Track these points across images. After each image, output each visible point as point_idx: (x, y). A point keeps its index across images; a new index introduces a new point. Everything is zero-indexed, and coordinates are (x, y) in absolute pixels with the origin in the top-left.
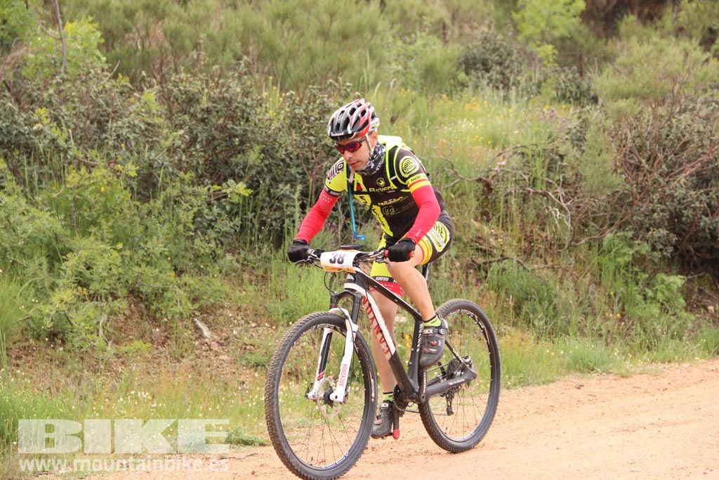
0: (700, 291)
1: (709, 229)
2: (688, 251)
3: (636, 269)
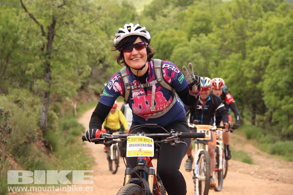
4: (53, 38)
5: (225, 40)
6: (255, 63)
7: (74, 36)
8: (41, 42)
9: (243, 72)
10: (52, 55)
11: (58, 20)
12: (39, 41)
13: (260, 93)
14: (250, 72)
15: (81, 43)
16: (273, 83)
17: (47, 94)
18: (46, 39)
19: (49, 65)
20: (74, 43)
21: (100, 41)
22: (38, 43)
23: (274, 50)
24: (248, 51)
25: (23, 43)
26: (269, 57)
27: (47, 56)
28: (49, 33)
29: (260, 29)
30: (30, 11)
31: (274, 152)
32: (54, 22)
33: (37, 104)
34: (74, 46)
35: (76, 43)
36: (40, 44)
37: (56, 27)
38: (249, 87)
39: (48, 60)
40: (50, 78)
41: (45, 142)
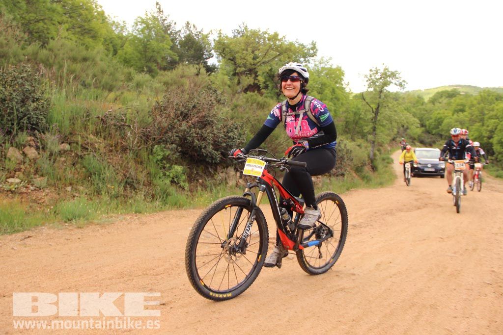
0: (197, 173)
1: (199, 146)
2: (194, 155)
3: (164, 162)
4: (378, 114)
5: (473, 116)
6: (489, 128)
7: (388, 113)
8: (371, 116)
9: (482, 133)
10: (377, 122)
11: (381, 105)
12: (370, 116)
13: (491, 144)
14: (486, 133)
15: (392, 117)
16: (499, 139)
17: (374, 142)
18: (374, 114)
19: (375, 128)
23: (501, 121)
24: (485, 122)
25: (363, 116)
26: (498, 125)
27: (375, 123)
28: (376, 111)
29: (493, 110)
30: (367, 101)
31: (497, 177)
32: (379, 106)
33: (369, 147)
35: (389, 117)
37: (379, 109)
38: (486, 141)
39: (375, 125)
40: (376, 134)
41: (372, 166)
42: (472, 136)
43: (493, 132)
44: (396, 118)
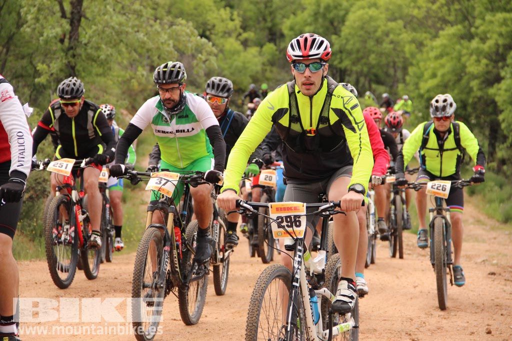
4: (79, 21)
7: (116, 19)
8: (58, 30)
10: (79, 51)
12: (56, 28)
15: (127, 33)
18: (68, 22)
19: (73, 68)
20: (114, 34)
21: (159, 30)
22: (53, 31)
25: (28, 30)
27: (71, 52)
28: (72, 13)
34: (115, 37)
35: (119, 33)
36: (57, 34)
39: (71, 59)
42: (434, 76)
43: (503, 58)
44: (141, 35)
